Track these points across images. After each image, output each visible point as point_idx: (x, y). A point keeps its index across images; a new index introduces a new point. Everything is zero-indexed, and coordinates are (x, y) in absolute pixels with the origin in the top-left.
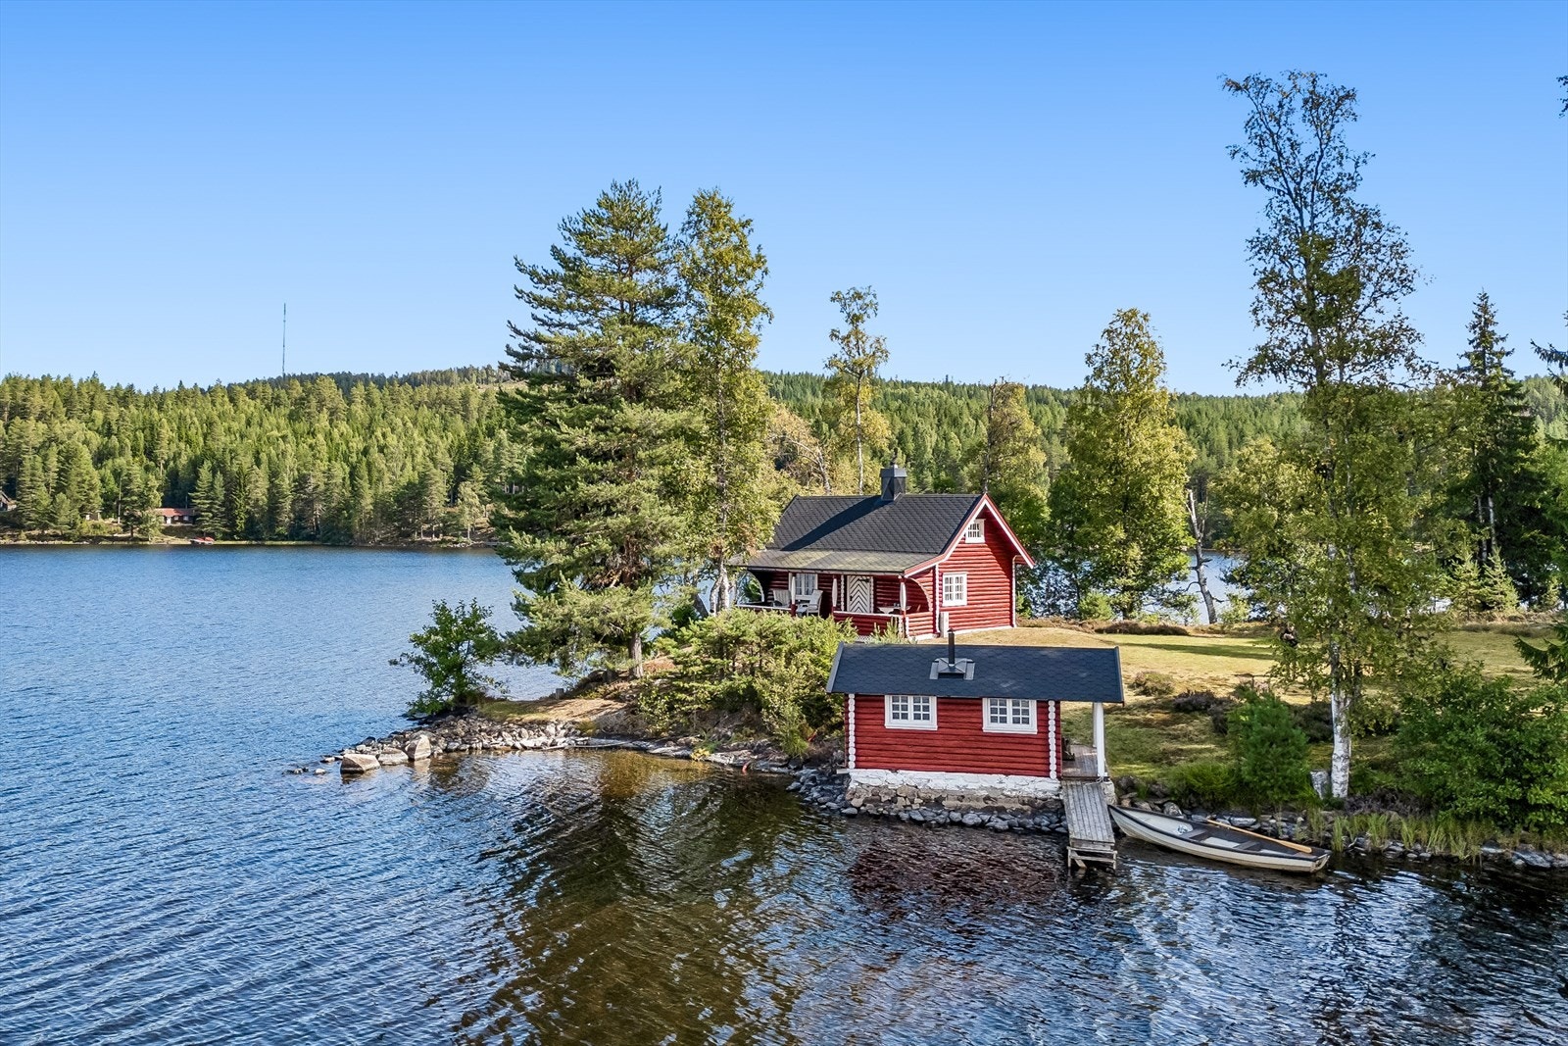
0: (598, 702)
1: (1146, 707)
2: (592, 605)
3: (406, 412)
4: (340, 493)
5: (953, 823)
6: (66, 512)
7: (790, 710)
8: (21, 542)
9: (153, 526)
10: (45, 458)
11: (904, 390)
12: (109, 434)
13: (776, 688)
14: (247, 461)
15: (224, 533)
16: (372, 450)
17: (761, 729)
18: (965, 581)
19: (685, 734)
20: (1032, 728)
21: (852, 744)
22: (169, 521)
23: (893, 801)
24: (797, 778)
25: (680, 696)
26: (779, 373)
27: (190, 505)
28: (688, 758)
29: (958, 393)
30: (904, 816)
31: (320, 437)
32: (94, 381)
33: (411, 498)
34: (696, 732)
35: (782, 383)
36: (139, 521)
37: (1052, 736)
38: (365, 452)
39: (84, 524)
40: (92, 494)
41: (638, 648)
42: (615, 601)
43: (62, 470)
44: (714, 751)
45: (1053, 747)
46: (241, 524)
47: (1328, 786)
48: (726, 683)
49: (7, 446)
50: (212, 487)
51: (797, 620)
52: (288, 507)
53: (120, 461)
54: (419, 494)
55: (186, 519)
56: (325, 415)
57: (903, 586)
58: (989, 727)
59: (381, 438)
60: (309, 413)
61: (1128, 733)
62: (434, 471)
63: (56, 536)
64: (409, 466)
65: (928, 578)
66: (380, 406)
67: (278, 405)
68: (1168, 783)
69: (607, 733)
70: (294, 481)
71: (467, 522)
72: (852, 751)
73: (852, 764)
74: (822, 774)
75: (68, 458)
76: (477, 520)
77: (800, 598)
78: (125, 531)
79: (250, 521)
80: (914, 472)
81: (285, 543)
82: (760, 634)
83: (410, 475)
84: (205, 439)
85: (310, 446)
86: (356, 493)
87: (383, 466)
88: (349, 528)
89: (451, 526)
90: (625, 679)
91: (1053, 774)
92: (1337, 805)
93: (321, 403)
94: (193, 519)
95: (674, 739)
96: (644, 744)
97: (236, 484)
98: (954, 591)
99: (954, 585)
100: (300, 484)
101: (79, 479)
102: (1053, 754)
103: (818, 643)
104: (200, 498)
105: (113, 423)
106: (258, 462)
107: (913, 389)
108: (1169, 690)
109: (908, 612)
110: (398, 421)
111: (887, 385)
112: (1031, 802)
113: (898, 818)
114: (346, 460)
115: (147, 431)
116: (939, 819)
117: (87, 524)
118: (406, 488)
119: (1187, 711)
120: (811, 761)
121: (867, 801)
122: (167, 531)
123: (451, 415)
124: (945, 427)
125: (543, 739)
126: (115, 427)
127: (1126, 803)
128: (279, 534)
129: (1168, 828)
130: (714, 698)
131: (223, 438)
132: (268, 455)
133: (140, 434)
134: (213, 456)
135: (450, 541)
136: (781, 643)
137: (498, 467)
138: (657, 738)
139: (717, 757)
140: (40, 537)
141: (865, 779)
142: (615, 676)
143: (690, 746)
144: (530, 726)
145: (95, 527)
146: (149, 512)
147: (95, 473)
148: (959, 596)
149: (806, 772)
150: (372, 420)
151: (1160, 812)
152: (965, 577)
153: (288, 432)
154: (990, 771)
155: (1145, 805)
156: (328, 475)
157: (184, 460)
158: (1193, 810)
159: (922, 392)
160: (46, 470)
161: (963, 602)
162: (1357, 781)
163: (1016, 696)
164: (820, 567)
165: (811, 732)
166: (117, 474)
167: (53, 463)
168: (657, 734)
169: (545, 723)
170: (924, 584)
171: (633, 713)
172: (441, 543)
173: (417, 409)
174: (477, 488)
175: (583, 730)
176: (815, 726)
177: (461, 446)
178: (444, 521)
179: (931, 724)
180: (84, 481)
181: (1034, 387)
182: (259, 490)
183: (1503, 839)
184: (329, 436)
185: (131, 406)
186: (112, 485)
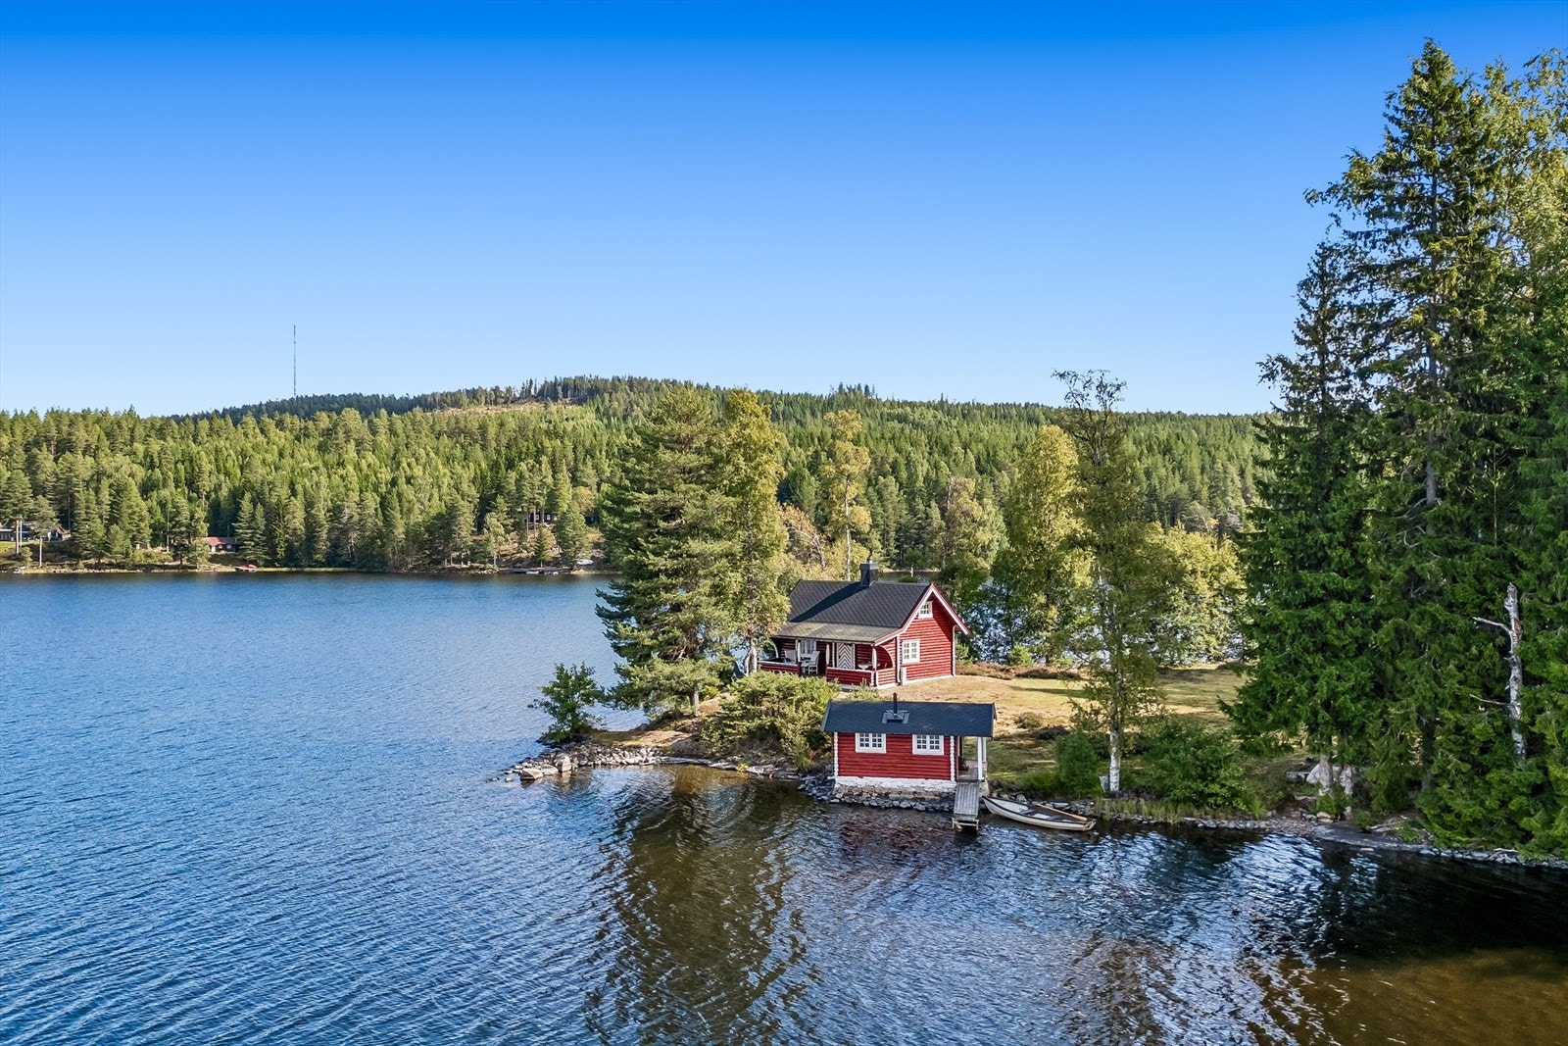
0: (671, 733)
1: (1021, 736)
2: (672, 673)
3: (429, 441)
4: (374, 521)
5: (894, 807)
6: (121, 542)
7: (799, 739)
8: (79, 571)
9: (201, 555)
10: (97, 491)
11: (900, 410)
12: (152, 467)
13: (790, 726)
14: (284, 492)
15: (265, 560)
16: (400, 481)
17: (780, 751)
18: (918, 647)
19: (730, 754)
20: (941, 752)
21: (836, 761)
22: (214, 549)
23: (860, 795)
24: (804, 782)
25: (730, 730)
26: (779, 393)
27: (233, 534)
28: (734, 770)
29: (952, 413)
30: (866, 803)
31: (350, 468)
32: (131, 413)
33: (441, 528)
34: (738, 752)
35: (782, 405)
36: (188, 550)
37: (952, 756)
38: (394, 483)
39: (136, 554)
40: (142, 525)
41: (696, 696)
42: (685, 669)
43: (113, 503)
44: (751, 765)
45: (952, 763)
46: (281, 552)
47: (1108, 785)
48: (757, 722)
49: (59, 479)
50: (253, 517)
51: (803, 680)
52: (325, 536)
53: (165, 493)
54: (448, 524)
55: (229, 547)
56: (352, 446)
57: (874, 652)
58: (916, 751)
59: (407, 469)
60: (337, 445)
61: (1006, 753)
62: (462, 502)
63: (111, 565)
64: (436, 496)
65: (892, 645)
66: (402, 436)
67: (307, 436)
68: (1021, 783)
69: (680, 754)
70: (329, 511)
71: (493, 550)
72: (836, 766)
73: (836, 774)
74: (819, 779)
75: (119, 491)
76: (502, 548)
77: (804, 656)
78: (175, 560)
79: (290, 549)
80: (907, 500)
81: (323, 569)
82: (778, 689)
83: (436, 507)
84: (242, 471)
85: (341, 476)
86: (388, 521)
87: (412, 497)
88: (383, 556)
89: (477, 553)
90: (688, 717)
91: (953, 778)
92: (1112, 795)
93: (347, 432)
94: (236, 547)
95: (724, 757)
96: (705, 761)
97: (275, 514)
98: (910, 652)
99: (910, 648)
100: (335, 515)
101: (130, 511)
102: (952, 767)
103: (816, 696)
104: (241, 528)
105: (155, 455)
106: (294, 493)
107: (908, 409)
108: (1038, 725)
109: (878, 668)
110: (422, 452)
111: (884, 405)
112: (940, 795)
113: (863, 804)
114: (376, 490)
115: (187, 463)
116: (886, 804)
117: (138, 554)
118: (434, 518)
119: (1046, 739)
120: (811, 772)
121: (845, 795)
122: (213, 559)
123: (470, 444)
124: (936, 455)
125: (639, 758)
126: (156, 460)
127: (995, 795)
128: (316, 561)
129: (1014, 808)
130: (750, 731)
131: (260, 471)
132: (304, 486)
133: (180, 466)
134: (253, 488)
135: (477, 568)
136: (792, 695)
137: (520, 498)
138: (713, 757)
139: (753, 769)
140: (97, 566)
141: (844, 782)
142: (681, 716)
143: (734, 762)
144: (630, 748)
145: (148, 556)
146: (195, 542)
147: (143, 504)
148: (914, 656)
149: (809, 778)
150: (397, 451)
151: (1014, 800)
152: (918, 642)
153: (320, 463)
154: (917, 777)
155: (1006, 796)
156: (361, 507)
157: (224, 492)
158: (1033, 799)
159: (918, 412)
160: (99, 503)
161: (917, 660)
162: (1124, 781)
163: (931, 734)
164: (818, 636)
165: (812, 753)
166: (162, 505)
167: (106, 496)
168: (713, 754)
169: (639, 747)
170: (889, 650)
171: (697, 740)
172: (469, 569)
173: (438, 438)
174: (501, 519)
175: (664, 751)
176: (815, 749)
177: (483, 478)
178: (472, 549)
179: (883, 750)
180: (134, 513)
181: (1027, 405)
182: (297, 520)
183: (1196, 813)
184: (357, 467)
185: (169, 438)
186: (159, 516)
